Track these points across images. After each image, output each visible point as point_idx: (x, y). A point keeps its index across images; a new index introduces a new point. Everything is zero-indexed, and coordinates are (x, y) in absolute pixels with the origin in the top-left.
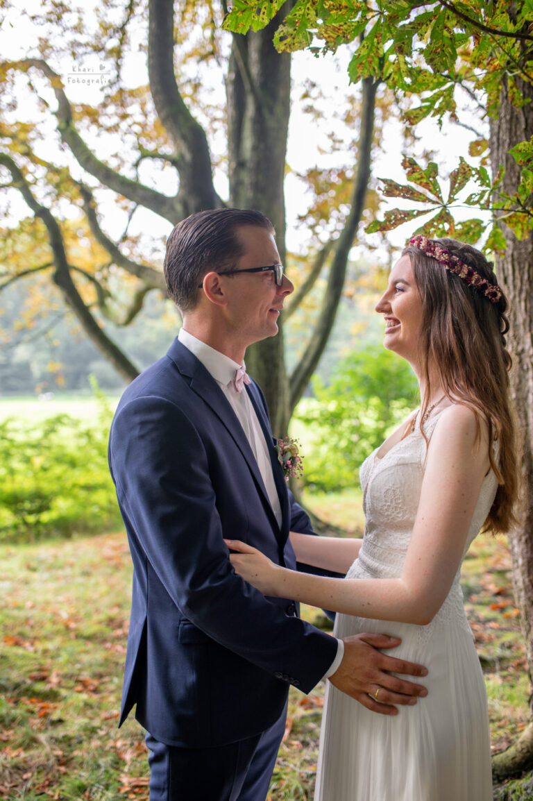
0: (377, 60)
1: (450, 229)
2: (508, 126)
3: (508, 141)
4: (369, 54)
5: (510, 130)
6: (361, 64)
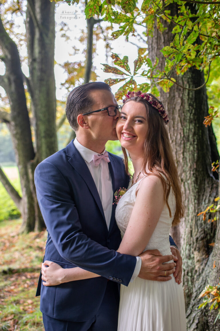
0: (98, 7)
1: (135, 87)
2: (156, 41)
3: (156, 47)
4: (94, 4)
5: (157, 43)
6: (91, 9)
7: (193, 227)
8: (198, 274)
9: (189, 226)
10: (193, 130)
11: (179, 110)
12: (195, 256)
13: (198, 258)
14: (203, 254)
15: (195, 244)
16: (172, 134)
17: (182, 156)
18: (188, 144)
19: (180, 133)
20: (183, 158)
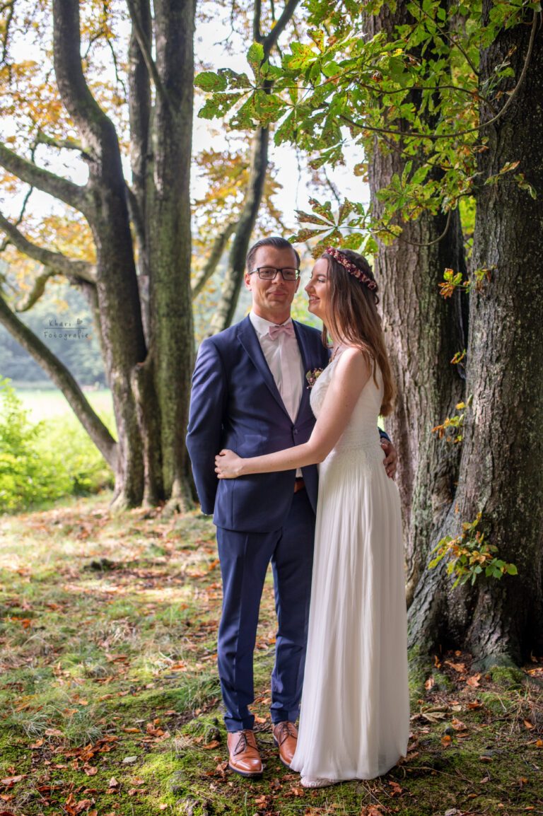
1: (340, 241)
5: (382, 162)
7: (432, 458)
8: (435, 528)
9: (425, 457)
10: (435, 304)
11: (414, 273)
12: (433, 502)
13: (437, 505)
14: (444, 498)
15: (433, 483)
16: (403, 310)
17: (416, 344)
18: (427, 326)
19: (415, 309)
20: (419, 348)
